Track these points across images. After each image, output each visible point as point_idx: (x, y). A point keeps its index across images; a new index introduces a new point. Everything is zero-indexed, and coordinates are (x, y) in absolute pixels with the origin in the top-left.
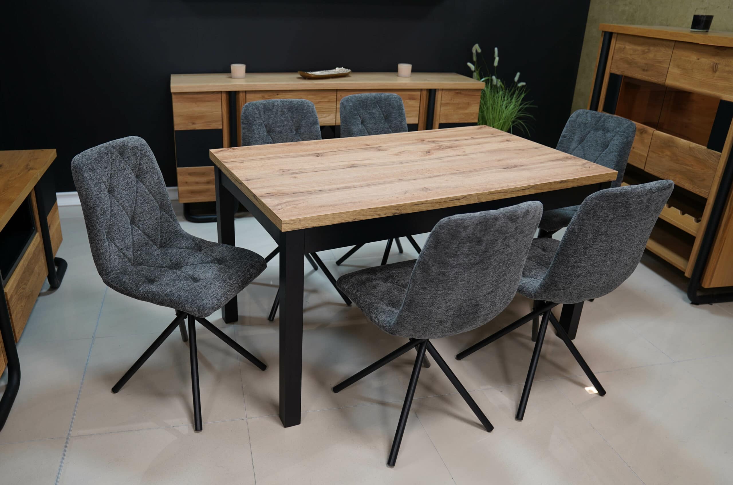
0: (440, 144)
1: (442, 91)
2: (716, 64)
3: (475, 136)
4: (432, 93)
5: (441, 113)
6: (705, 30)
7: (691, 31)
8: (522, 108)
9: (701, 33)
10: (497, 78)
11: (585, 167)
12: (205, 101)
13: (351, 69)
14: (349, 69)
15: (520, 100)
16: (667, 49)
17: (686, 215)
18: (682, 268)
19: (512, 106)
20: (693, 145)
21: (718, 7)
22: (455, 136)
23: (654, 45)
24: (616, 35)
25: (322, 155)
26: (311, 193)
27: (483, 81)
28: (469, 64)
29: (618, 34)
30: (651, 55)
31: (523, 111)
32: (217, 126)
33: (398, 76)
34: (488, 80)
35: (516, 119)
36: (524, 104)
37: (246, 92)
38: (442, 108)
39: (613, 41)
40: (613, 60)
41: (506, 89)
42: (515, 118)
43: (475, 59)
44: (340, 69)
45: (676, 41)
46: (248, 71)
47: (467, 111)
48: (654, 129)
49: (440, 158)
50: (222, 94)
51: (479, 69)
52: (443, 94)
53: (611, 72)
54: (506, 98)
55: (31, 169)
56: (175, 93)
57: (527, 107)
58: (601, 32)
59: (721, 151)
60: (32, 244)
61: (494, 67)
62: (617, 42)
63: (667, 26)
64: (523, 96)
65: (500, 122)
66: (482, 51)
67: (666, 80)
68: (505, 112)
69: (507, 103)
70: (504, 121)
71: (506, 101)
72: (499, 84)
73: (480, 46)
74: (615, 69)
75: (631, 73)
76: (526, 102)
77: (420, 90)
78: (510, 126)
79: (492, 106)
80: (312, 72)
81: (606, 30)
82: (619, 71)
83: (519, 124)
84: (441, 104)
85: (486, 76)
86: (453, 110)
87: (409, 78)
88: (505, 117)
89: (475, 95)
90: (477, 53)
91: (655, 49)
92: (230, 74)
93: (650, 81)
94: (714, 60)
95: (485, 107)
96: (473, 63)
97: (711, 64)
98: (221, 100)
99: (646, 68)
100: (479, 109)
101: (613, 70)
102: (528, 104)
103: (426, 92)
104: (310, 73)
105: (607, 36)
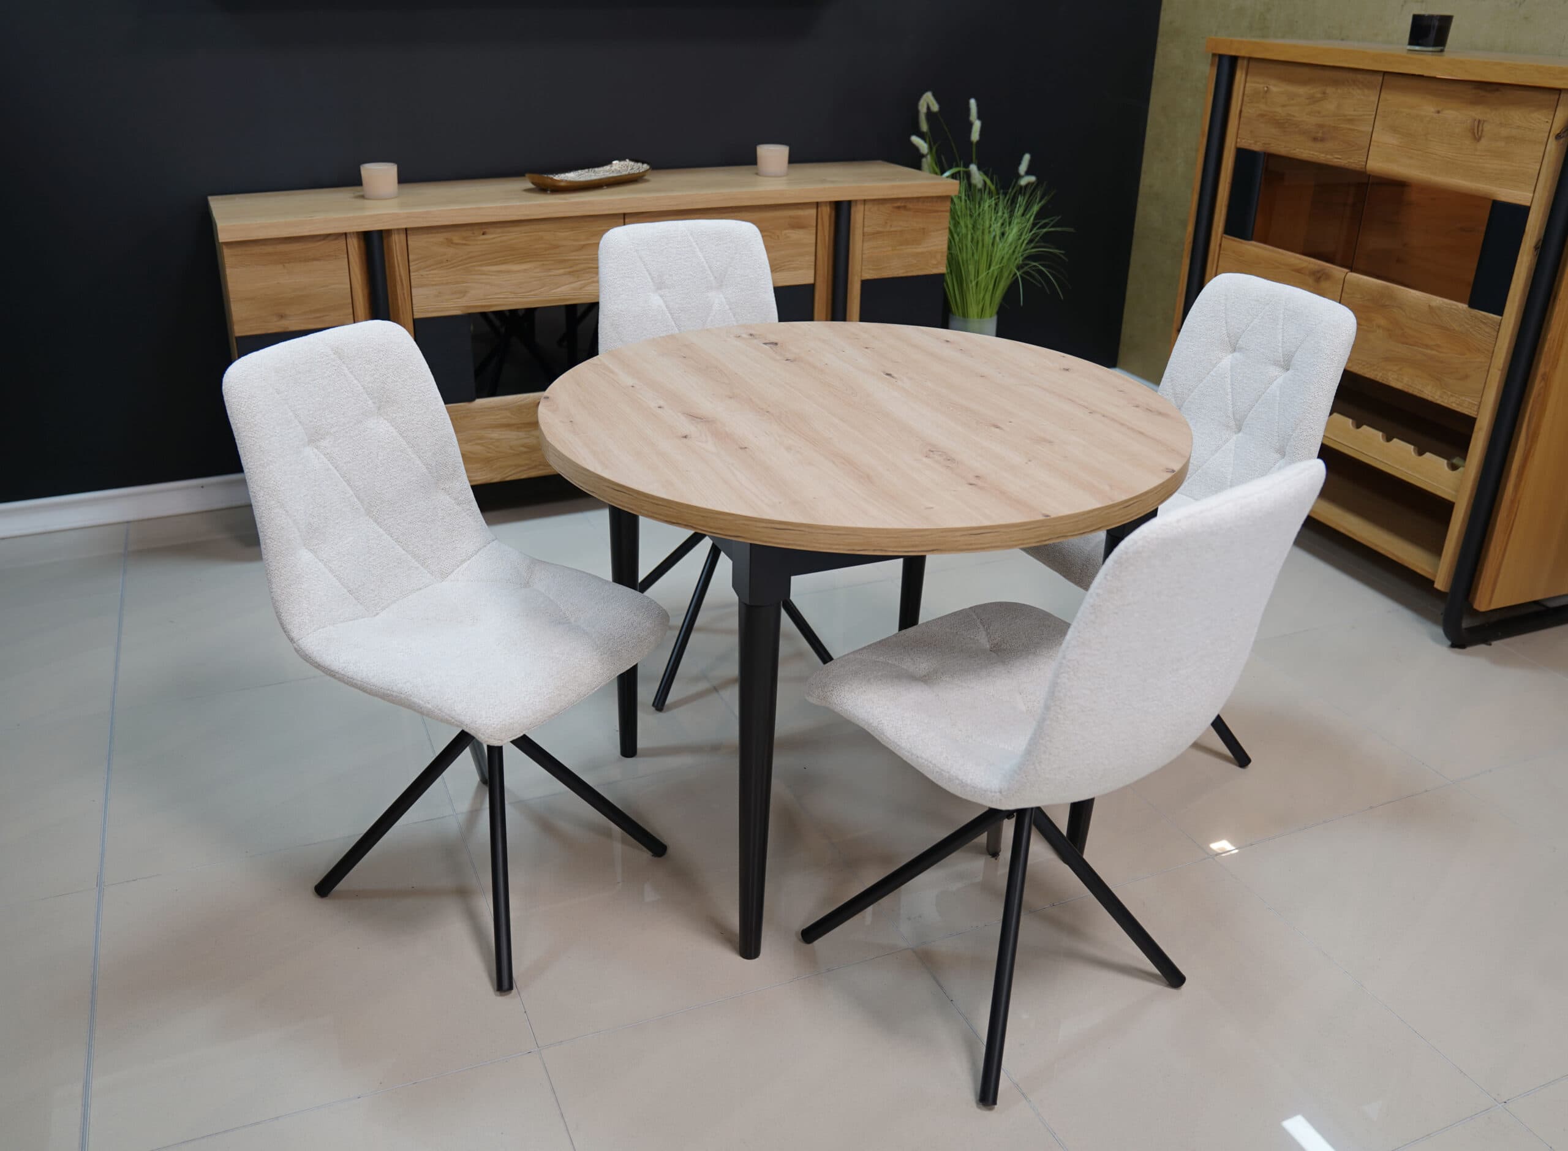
1: (865, 204)
2: (1479, 121)
4: (841, 211)
5: (865, 256)
6: (1438, 49)
7: (1409, 50)
8: (1036, 235)
9: (1430, 53)
10: (979, 168)
12: (307, 260)
13: (648, 164)
14: (643, 163)
15: (1031, 216)
16: (1366, 91)
17: (1428, 455)
18: (1426, 571)
19: (1013, 233)
20: (1437, 301)
23: (1336, 83)
24: (1245, 62)
27: (947, 177)
28: (916, 140)
29: (1250, 59)
30: (1330, 106)
31: (1037, 242)
32: (341, 318)
33: (757, 174)
34: (959, 172)
35: (1025, 259)
36: (1039, 225)
37: (406, 231)
38: (866, 245)
39: (1240, 76)
40: (1242, 119)
43: (924, 126)
44: (622, 163)
45: (1385, 73)
46: (404, 179)
47: (920, 249)
48: (1346, 270)
50: (349, 240)
51: (934, 150)
52: (867, 212)
53: (1239, 145)
54: (1000, 214)
56: (230, 245)
57: (1046, 233)
58: (1210, 56)
61: (971, 143)
62: (1248, 79)
63: (1342, 40)
64: (1036, 208)
65: (992, 268)
66: (941, 108)
67: (1368, 161)
68: (1000, 245)
69: (1002, 224)
70: (999, 268)
71: (1001, 221)
72: (982, 182)
73: (935, 95)
74: (1248, 140)
75: (1285, 147)
76: (1044, 221)
77: (815, 206)
78: (1015, 277)
79: (972, 234)
80: (557, 174)
81: (1221, 52)
82: (1258, 143)
83: (1033, 273)
84: (864, 235)
85: (954, 164)
86: (890, 249)
87: (785, 178)
88: (1003, 258)
89: (937, 211)
90: (929, 113)
91: (1339, 91)
92: (358, 188)
93: (1331, 163)
94: (1476, 113)
95: (955, 236)
96: (922, 135)
97: (1468, 121)
98: (346, 256)
99: (1320, 135)
100: (946, 242)
101: (1243, 141)
102: (1049, 226)
103: (828, 208)
104: (556, 177)
105: (1226, 64)
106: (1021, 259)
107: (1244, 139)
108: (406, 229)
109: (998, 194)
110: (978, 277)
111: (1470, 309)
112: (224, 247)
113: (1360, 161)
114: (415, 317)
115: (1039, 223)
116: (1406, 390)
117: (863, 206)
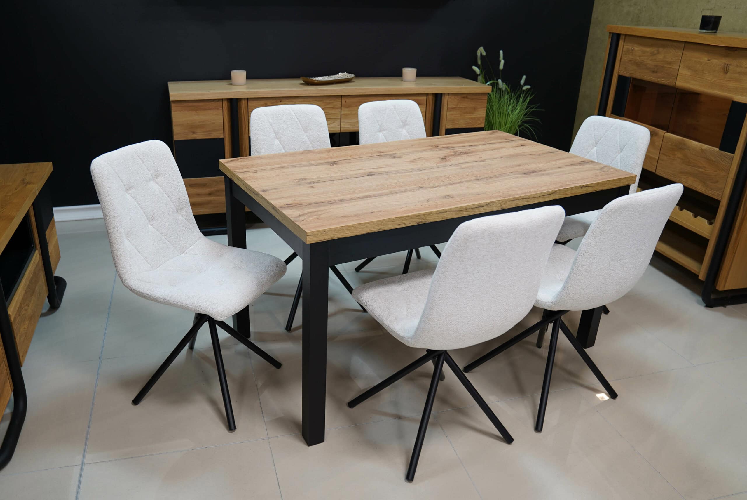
0: (455, 150)
1: (448, 95)
2: (727, 65)
3: (488, 141)
4: (438, 98)
5: (447, 118)
6: (714, 31)
7: (700, 32)
8: (528, 112)
9: (710, 34)
10: (503, 81)
11: (604, 171)
12: (205, 109)
13: (354, 74)
14: (352, 74)
15: (525, 104)
16: (677, 50)
17: (699, 217)
18: (695, 271)
19: (517, 111)
20: (705, 146)
21: (724, 8)
22: (469, 141)
23: (663, 46)
24: (624, 36)
25: (336, 164)
26: (332, 203)
27: (488, 85)
28: (474, 68)
29: (626, 35)
30: (661, 57)
31: (529, 115)
32: (218, 135)
33: (402, 80)
34: (494, 83)
36: (531, 107)
38: (448, 113)
39: (621, 43)
40: (621, 62)
41: (511, 93)
42: (521, 122)
43: (479, 62)
44: (343, 74)
45: (686, 42)
46: (248, 77)
47: (473, 116)
48: (664, 132)
49: (457, 165)
50: (223, 102)
51: (483, 73)
52: (449, 99)
53: (619, 74)
54: (512, 102)
55: (29, 183)
56: (174, 102)
57: (533, 111)
58: (608, 34)
59: (733, 152)
60: (32, 263)
61: (500, 70)
62: (625, 44)
63: (673, 27)
64: (528, 100)
65: (507, 126)
66: (487, 54)
67: (677, 82)
68: (511, 116)
69: (513, 107)
70: (510, 126)
71: (512, 105)
72: (504, 87)
73: (484, 49)
74: (624, 71)
75: (641, 75)
76: (532, 106)
77: (426, 95)
78: (517, 130)
79: (498, 111)
80: (314, 77)
81: (613, 32)
82: (628, 73)
83: (525, 128)
84: (447, 109)
85: (492, 79)
86: (459, 115)
87: (415, 83)
88: (512, 121)
89: (481, 100)
90: (482, 56)
91: (665, 50)
92: (230, 80)
93: (660, 83)
94: (725, 61)
95: (490, 111)
96: (477, 66)
97: (722, 65)
98: (222, 108)
99: (655, 70)
100: (486, 113)
101: (621, 72)
102: (534, 108)
103: (432, 97)
104: (313, 79)
105: (615, 37)
108: (247, 98)
110: (500, 129)
111: (720, 151)
112: (172, 103)
113: (673, 82)
115: (530, 106)
116: (689, 187)
117: (447, 96)
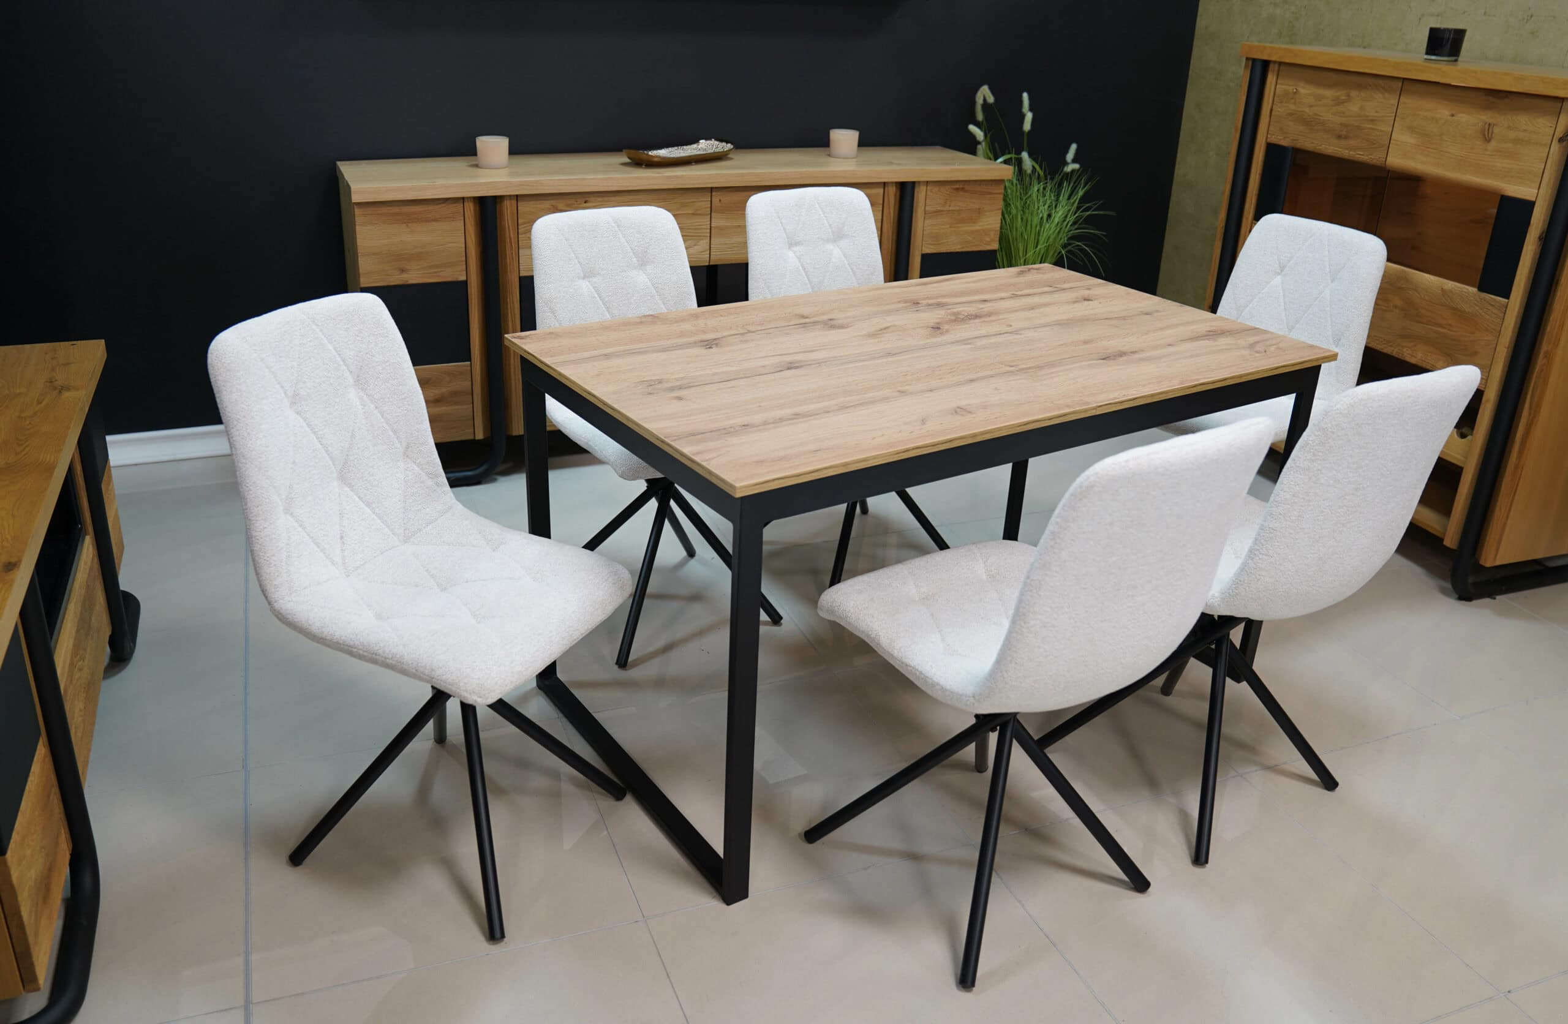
1: (928, 185)
4: (906, 191)
5: (925, 233)
6: (1453, 58)
7: (1426, 59)
8: (1079, 217)
9: (1445, 63)
10: (1030, 155)
12: (427, 221)
13: (732, 144)
14: (727, 142)
15: (1076, 199)
16: (1387, 95)
18: (1436, 530)
19: (1058, 216)
20: (1449, 285)
23: (1359, 87)
24: (1276, 66)
27: (1001, 162)
28: (972, 128)
29: (1281, 64)
30: (1354, 108)
31: (1080, 224)
32: (456, 274)
33: (829, 155)
34: (1011, 158)
35: (1069, 239)
36: (1085, 208)
37: (517, 197)
38: (927, 222)
39: (1271, 78)
40: (1272, 117)
42: (1068, 237)
43: (980, 116)
44: (708, 142)
45: (1404, 79)
46: (513, 151)
47: (977, 227)
50: (466, 204)
51: (991, 138)
52: (929, 192)
53: (1269, 140)
54: (1047, 197)
55: (65, 388)
56: (360, 205)
57: (1089, 215)
58: (1244, 60)
59: (1507, 296)
61: (1023, 132)
62: (1279, 82)
63: (1365, 48)
64: (1081, 193)
65: (1039, 247)
66: (996, 100)
67: (1388, 158)
68: (1047, 226)
69: (1049, 207)
70: (1045, 246)
71: (1046, 207)
72: (1031, 168)
73: (990, 88)
74: (1277, 136)
75: (1313, 143)
76: (1087, 205)
77: (883, 186)
78: (1061, 254)
79: (1021, 215)
80: (651, 150)
81: (1254, 56)
82: (1288, 139)
83: (1078, 252)
84: (925, 214)
85: (1007, 151)
86: (948, 226)
87: (854, 160)
88: (1049, 237)
89: (991, 193)
90: (985, 105)
91: (1362, 94)
92: (474, 158)
93: (1353, 159)
94: (1485, 117)
95: (1006, 216)
96: (978, 124)
97: (1480, 125)
98: (463, 218)
99: (1344, 133)
100: (1000, 221)
101: (1273, 137)
102: (1093, 209)
103: (894, 188)
104: (650, 153)
105: (1259, 67)
106: (1066, 238)
107: (1274, 135)
108: (517, 196)
109: (1046, 179)
110: (1026, 255)
111: (1479, 293)
112: (355, 206)
113: (1380, 157)
114: (521, 275)
115: (1084, 206)
116: (1419, 364)
117: (926, 187)
